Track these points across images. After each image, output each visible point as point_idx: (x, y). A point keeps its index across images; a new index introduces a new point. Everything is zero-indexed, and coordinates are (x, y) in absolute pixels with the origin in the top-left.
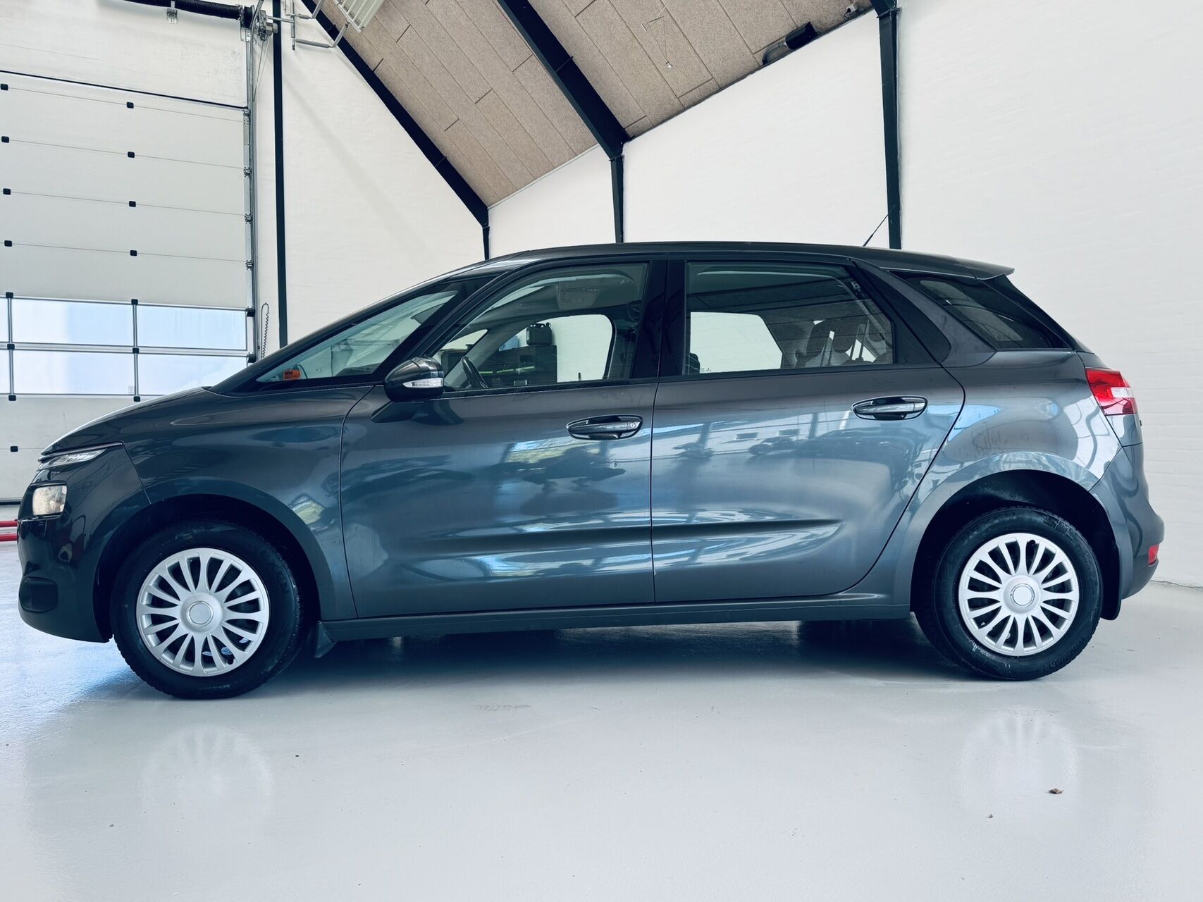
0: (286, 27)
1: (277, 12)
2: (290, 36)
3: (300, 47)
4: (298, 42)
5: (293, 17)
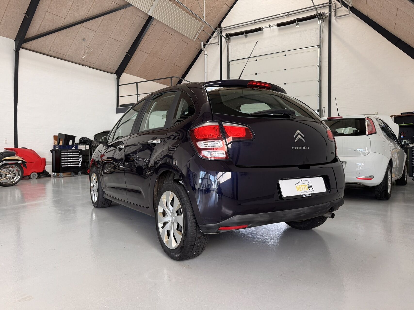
2: (334, 16)
4: (337, 17)
5: (335, 9)
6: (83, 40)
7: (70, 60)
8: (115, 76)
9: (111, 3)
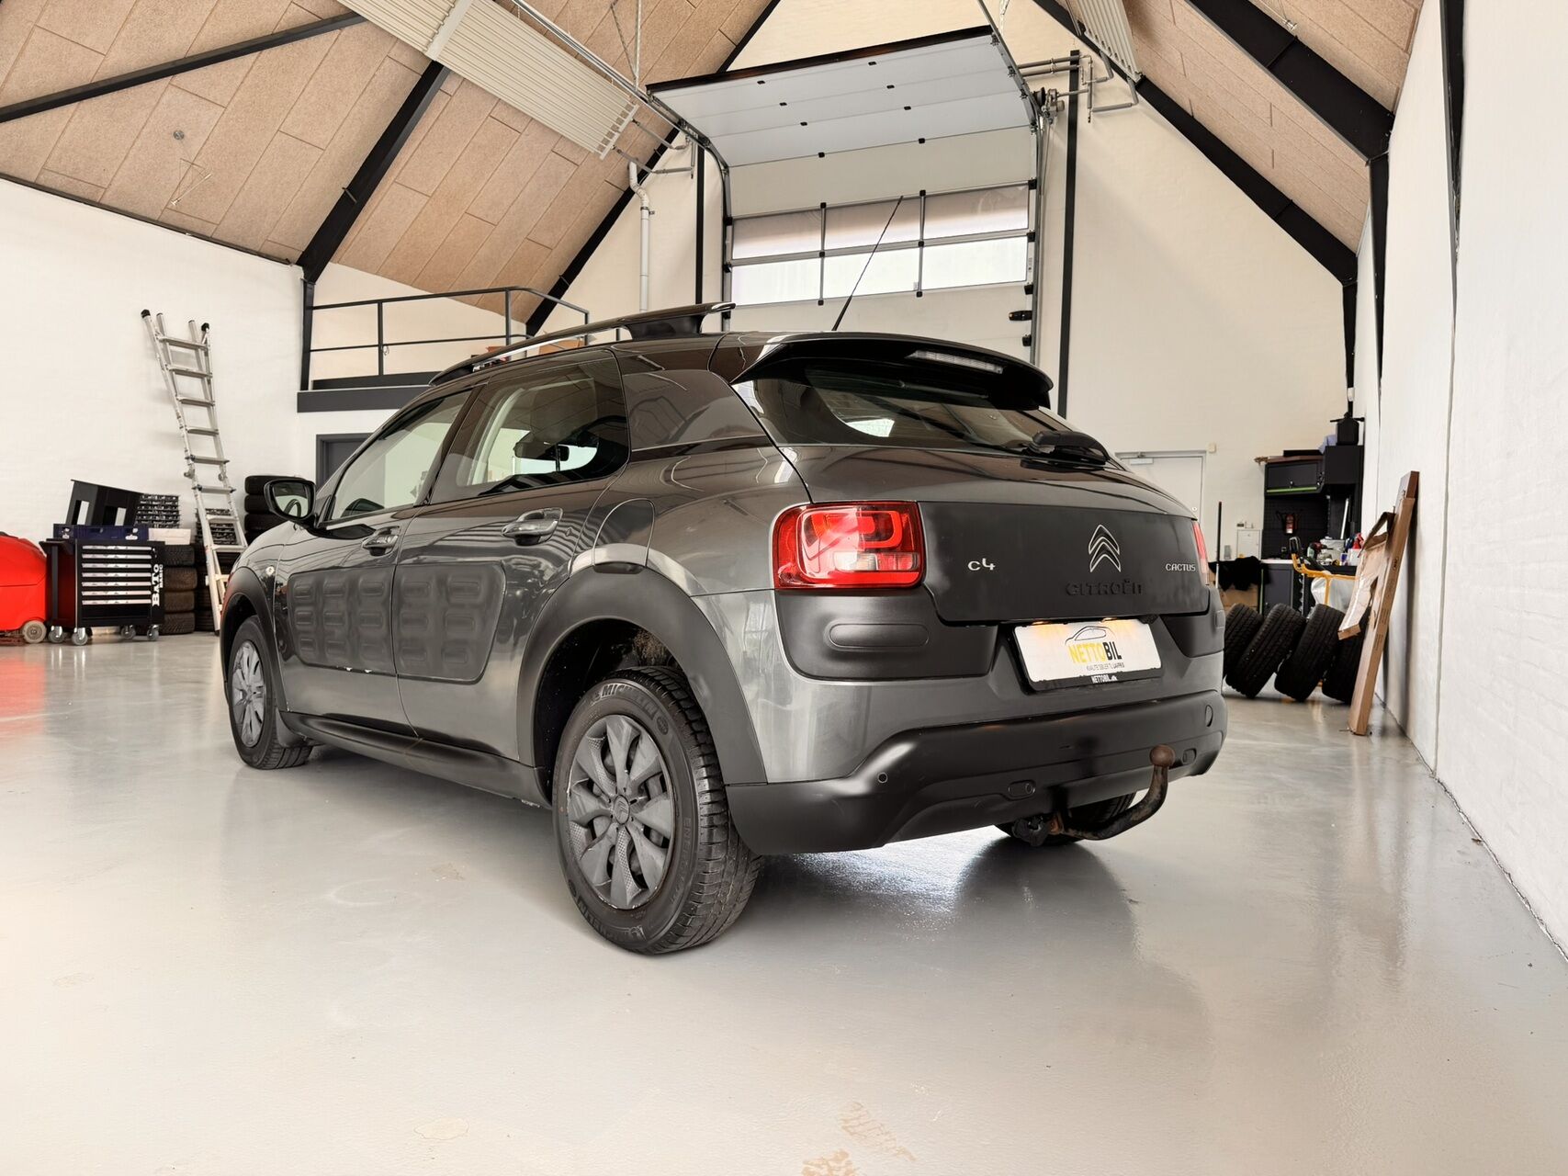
0: (1083, 99)
1: (1074, 85)
2: (1086, 107)
3: (1099, 116)
4: (1094, 111)
5: (1091, 84)
6: (175, 135)
7: (121, 208)
8: (299, 272)
9: (285, 7)
